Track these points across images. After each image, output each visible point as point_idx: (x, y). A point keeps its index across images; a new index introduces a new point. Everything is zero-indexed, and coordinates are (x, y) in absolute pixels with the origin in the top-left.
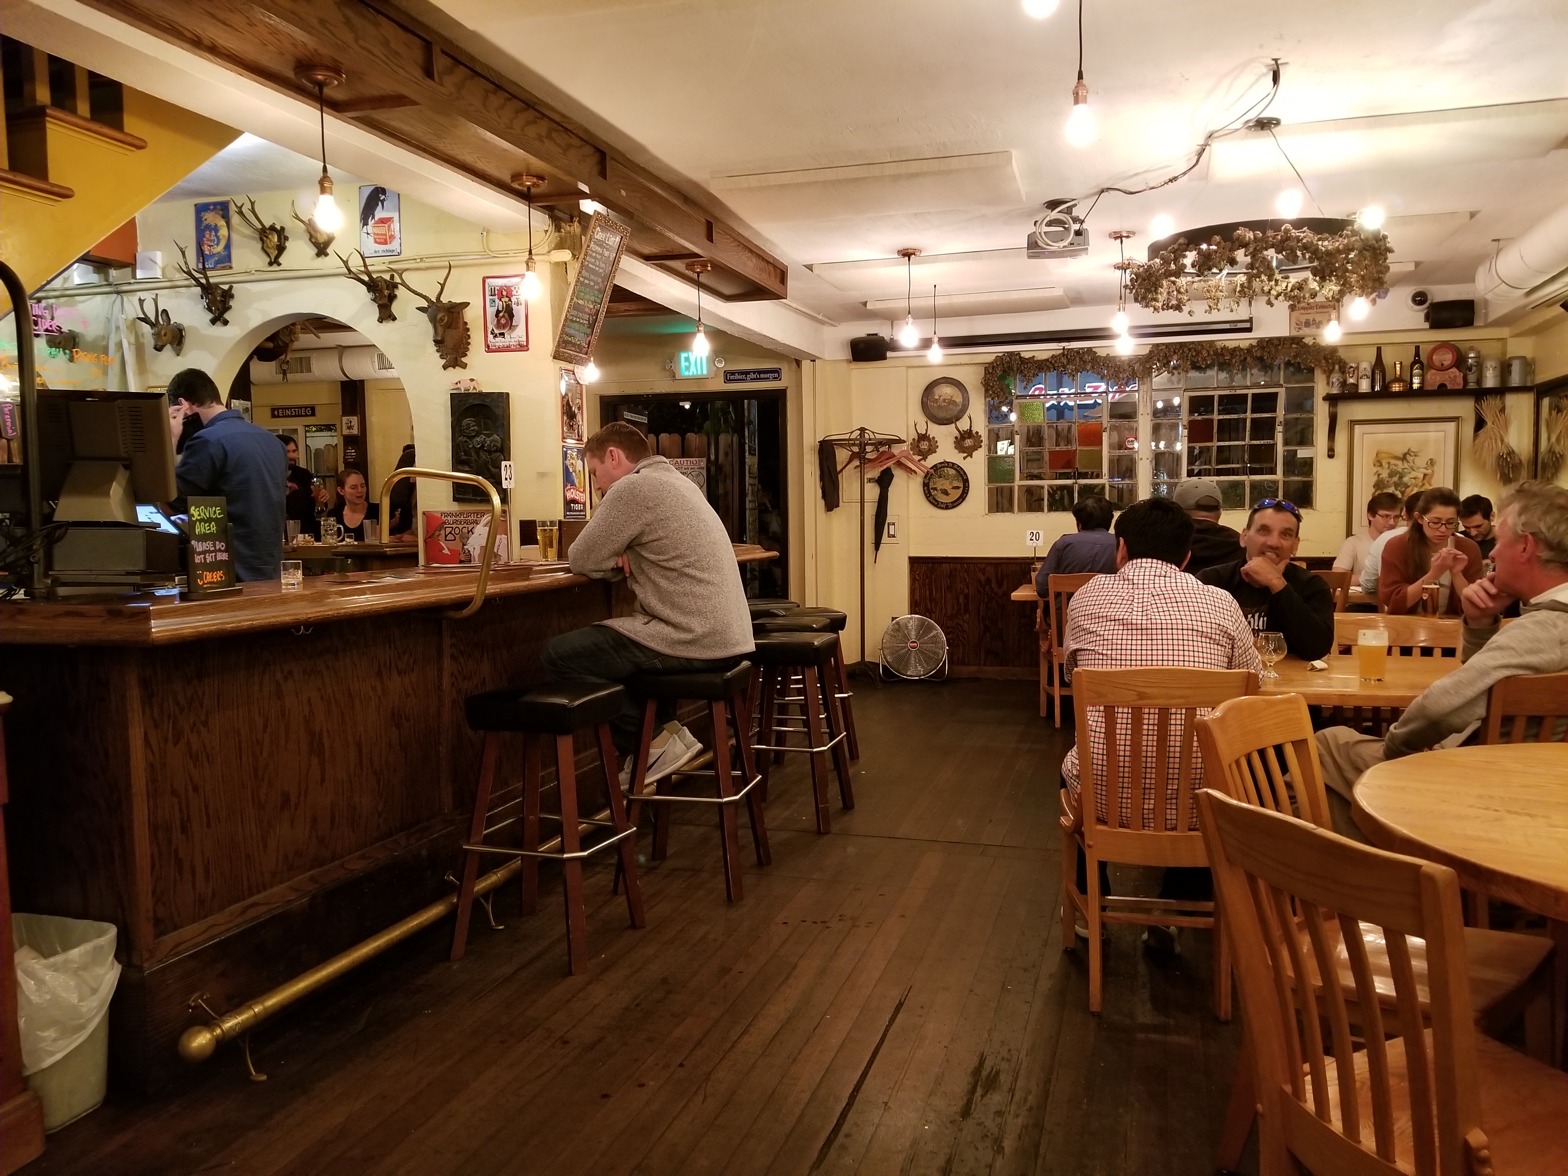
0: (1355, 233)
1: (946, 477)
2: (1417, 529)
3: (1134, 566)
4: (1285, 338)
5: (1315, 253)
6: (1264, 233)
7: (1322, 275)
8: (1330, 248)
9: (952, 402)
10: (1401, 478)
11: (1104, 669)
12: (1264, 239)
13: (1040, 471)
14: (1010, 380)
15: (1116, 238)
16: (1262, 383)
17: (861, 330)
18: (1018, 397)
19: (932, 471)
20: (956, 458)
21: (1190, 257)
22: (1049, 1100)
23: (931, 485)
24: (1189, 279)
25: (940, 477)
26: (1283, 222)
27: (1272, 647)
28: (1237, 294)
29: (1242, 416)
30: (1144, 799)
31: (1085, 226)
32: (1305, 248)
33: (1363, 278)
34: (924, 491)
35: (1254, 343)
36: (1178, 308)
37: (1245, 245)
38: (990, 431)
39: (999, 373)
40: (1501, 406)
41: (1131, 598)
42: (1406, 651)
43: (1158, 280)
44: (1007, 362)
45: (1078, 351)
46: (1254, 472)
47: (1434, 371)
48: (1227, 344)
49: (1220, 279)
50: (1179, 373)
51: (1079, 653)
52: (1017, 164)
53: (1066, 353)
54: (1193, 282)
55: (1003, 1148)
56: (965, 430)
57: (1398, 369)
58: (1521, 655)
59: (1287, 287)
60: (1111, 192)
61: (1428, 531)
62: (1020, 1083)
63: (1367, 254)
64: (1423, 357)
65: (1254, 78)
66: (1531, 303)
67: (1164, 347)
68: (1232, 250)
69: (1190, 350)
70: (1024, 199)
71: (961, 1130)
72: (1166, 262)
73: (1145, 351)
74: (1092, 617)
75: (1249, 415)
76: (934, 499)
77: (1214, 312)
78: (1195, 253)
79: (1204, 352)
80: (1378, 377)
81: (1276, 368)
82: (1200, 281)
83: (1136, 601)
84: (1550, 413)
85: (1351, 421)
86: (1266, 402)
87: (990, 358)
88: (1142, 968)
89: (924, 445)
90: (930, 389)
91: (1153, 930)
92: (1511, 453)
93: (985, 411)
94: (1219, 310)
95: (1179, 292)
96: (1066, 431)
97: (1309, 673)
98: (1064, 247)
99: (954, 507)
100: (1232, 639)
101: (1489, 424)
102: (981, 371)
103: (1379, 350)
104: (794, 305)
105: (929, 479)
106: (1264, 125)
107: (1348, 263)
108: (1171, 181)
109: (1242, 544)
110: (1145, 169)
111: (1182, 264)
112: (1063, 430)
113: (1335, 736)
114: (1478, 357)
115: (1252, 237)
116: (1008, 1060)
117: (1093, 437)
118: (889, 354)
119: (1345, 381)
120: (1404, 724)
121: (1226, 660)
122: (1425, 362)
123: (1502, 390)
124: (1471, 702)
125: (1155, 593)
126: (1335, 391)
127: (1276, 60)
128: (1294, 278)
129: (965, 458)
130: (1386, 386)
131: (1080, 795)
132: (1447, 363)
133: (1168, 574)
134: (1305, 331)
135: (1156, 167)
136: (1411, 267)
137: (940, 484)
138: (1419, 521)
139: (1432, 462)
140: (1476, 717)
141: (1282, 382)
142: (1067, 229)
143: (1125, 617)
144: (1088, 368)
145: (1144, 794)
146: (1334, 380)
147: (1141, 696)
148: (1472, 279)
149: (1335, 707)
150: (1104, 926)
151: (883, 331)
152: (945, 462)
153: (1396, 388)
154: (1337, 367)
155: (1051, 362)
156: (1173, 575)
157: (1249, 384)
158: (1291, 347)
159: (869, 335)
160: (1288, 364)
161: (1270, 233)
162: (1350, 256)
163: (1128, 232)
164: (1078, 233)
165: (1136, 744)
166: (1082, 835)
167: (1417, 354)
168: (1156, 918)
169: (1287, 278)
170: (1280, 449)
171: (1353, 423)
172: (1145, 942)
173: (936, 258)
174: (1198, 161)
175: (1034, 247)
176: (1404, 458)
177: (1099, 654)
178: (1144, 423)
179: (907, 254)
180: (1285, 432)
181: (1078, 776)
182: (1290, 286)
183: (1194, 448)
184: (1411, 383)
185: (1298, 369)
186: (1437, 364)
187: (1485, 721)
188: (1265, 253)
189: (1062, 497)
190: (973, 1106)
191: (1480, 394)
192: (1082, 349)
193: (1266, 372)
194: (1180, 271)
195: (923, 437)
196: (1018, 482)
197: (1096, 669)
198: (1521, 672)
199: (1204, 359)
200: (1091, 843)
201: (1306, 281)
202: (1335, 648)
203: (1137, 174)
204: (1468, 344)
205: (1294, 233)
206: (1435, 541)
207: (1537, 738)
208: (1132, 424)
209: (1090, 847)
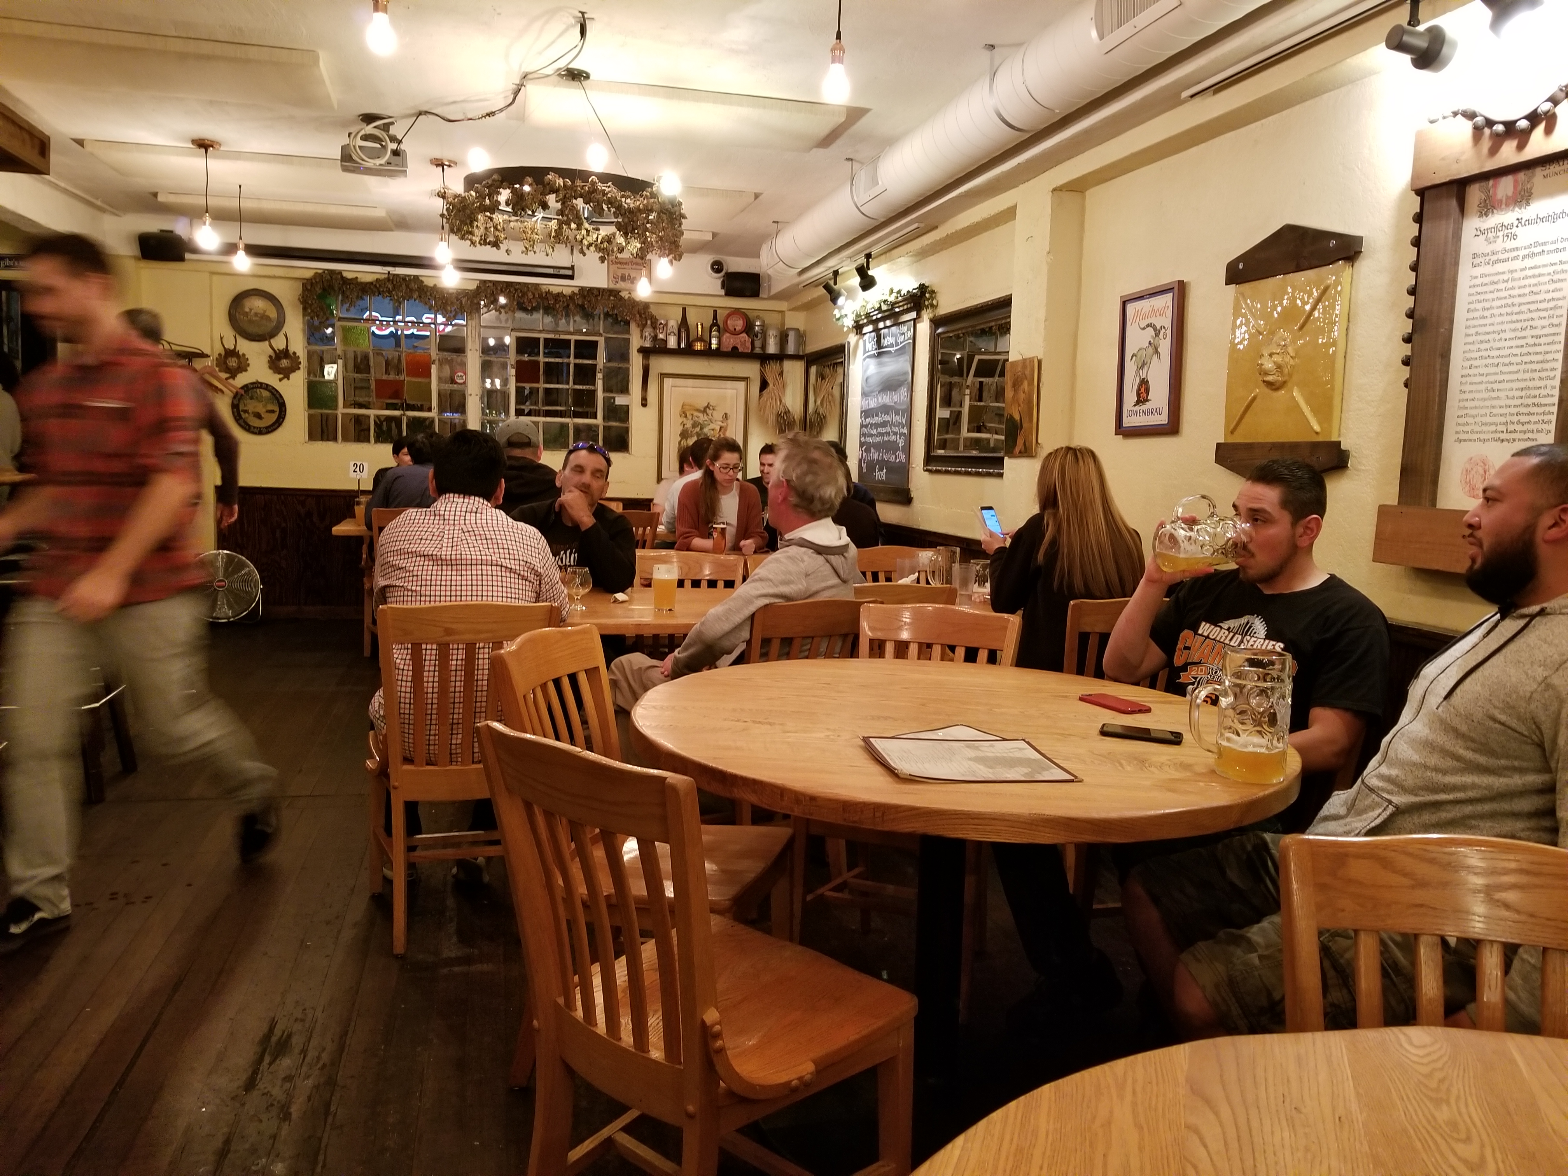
0: (653, 195)
1: (260, 399)
2: (709, 475)
3: (447, 500)
4: (604, 289)
5: (619, 210)
6: (573, 182)
7: (626, 229)
8: (632, 206)
9: (265, 317)
10: (701, 429)
11: (413, 606)
12: (573, 188)
13: (366, 399)
14: (330, 300)
15: (437, 165)
16: (584, 330)
17: (153, 224)
18: (340, 319)
19: (242, 392)
20: (271, 379)
21: (504, 195)
22: (345, 1054)
23: (241, 407)
24: (506, 217)
25: (252, 398)
26: (590, 174)
27: (578, 581)
28: (552, 239)
29: (566, 360)
30: (452, 734)
31: (403, 147)
32: (610, 202)
33: (661, 238)
34: (233, 413)
35: (576, 290)
36: (496, 244)
37: (556, 191)
38: (308, 352)
39: (319, 290)
40: (780, 371)
41: (442, 534)
42: (696, 584)
43: (472, 213)
44: (328, 281)
45: (404, 278)
46: (577, 415)
47: (728, 335)
48: (552, 289)
49: (536, 222)
50: (506, 313)
51: (388, 590)
52: (325, 66)
53: (391, 278)
54: (510, 221)
55: (290, 1114)
56: (281, 348)
57: (700, 329)
58: (777, 586)
59: (597, 238)
60: (430, 116)
61: (719, 476)
62: (314, 1042)
63: (664, 217)
64: (720, 321)
65: (563, 27)
66: (804, 282)
67: (490, 285)
68: (544, 194)
69: (516, 290)
70: (336, 106)
71: (243, 1105)
72: (481, 196)
73: (473, 286)
74: (401, 553)
75: (572, 360)
76: (245, 422)
77: (531, 254)
78: (508, 191)
79: (530, 294)
80: (683, 335)
81: (596, 319)
82: (517, 221)
83: (446, 536)
84: (817, 380)
85: (661, 374)
86: (587, 349)
87: (309, 274)
88: (450, 902)
89: (233, 362)
90: (238, 300)
91: (461, 863)
92: (787, 412)
93: (304, 331)
94: (535, 252)
95: (496, 228)
96: (396, 361)
97: (612, 605)
98: (381, 165)
99: (268, 432)
100: (539, 575)
101: (771, 385)
102: (299, 286)
103: (684, 310)
104: (62, 184)
105: (239, 400)
106: (575, 76)
107: (648, 223)
108: (488, 115)
109: (558, 484)
110: (462, 98)
111: (497, 201)
112: (393, 358)
113: (630, 663)
114: (763, 325)
115: (562, 184)
116: (303, 1020)
117: (422, 369)
118: (188, 256)
119: (656, 336)
120: (686, 649)
121: (534, 595)
122: (721, 326)
123: (781, 357)
124: (738, 628)
125: (465, 530)
126: (648, 344)
127: (583, 13)
128: (604, 231)
129: (280, 380)
130: (690, 345)
131: (385, 736)
132: (738, 328)
133: (479, 511)
134: (621, 285)
135: (473, 99)
136: (709, 237)
137: (252, 406)
138: (711, 468)
139: (726, 416)
140: (742, 639)
141: (601, 331)
142: (384, 147)
143: (434, 553)
144: (415, 296)
145: (452, 729)
146: (647, 334)
147: (449, 632)
148: (758, 256)
149: (637, 636)
150: (411, 866)
151: (180, 227)
152: (257, 383)
153: (698, 346)
154: (649, 322)
155: (375, 286)
156: (484, 511)
157: (572, 330)
158: (609, 299)
159: (162, 231)
160: (607, 315)
161: (579, 183)
162: (650, 217)
163: (449, 161)
164: (396, 153)
165: (444, 682)
166: (387, 776)
167: (715, 317)
168: (464, 853)
169: (598, 229)
170: (600, 395)
171: (663, 376)
172: (454, 876)
173: (237, 156)
174: (514, 99)
175: (347, 160)
176: (704, 411)
177: (408, 590)
178: (473, 359)
179: (204, 145)
180: (605, 379)
181: (384, 717)
182: (600, 238)
183: (524, 388)
184: (710, 344)
185: (616, 321)
186: (731, 328)
187: (749, 642)
188: (574, 201)
189: (389, 429)
190: (260, 1076)
191: (764, 358)
192: (408, 276)
193: (588, 320)
194: (494, 208)
195: (231, 353)
196: (341, 410)
197: (405, 606)
198: (776, 600)
199: (530, 301)
200: (396, 784)
201: (614, 235)
202: (637, 580)
203: (454, 102)
204: (755, 314)
205: (600, 186)
206: (725, 484)
207: (788, 656)
208: (460, 358)
209: (395, 788)
